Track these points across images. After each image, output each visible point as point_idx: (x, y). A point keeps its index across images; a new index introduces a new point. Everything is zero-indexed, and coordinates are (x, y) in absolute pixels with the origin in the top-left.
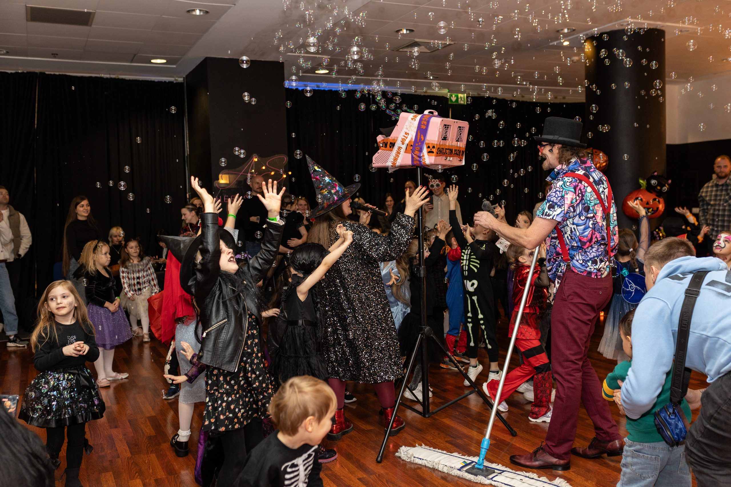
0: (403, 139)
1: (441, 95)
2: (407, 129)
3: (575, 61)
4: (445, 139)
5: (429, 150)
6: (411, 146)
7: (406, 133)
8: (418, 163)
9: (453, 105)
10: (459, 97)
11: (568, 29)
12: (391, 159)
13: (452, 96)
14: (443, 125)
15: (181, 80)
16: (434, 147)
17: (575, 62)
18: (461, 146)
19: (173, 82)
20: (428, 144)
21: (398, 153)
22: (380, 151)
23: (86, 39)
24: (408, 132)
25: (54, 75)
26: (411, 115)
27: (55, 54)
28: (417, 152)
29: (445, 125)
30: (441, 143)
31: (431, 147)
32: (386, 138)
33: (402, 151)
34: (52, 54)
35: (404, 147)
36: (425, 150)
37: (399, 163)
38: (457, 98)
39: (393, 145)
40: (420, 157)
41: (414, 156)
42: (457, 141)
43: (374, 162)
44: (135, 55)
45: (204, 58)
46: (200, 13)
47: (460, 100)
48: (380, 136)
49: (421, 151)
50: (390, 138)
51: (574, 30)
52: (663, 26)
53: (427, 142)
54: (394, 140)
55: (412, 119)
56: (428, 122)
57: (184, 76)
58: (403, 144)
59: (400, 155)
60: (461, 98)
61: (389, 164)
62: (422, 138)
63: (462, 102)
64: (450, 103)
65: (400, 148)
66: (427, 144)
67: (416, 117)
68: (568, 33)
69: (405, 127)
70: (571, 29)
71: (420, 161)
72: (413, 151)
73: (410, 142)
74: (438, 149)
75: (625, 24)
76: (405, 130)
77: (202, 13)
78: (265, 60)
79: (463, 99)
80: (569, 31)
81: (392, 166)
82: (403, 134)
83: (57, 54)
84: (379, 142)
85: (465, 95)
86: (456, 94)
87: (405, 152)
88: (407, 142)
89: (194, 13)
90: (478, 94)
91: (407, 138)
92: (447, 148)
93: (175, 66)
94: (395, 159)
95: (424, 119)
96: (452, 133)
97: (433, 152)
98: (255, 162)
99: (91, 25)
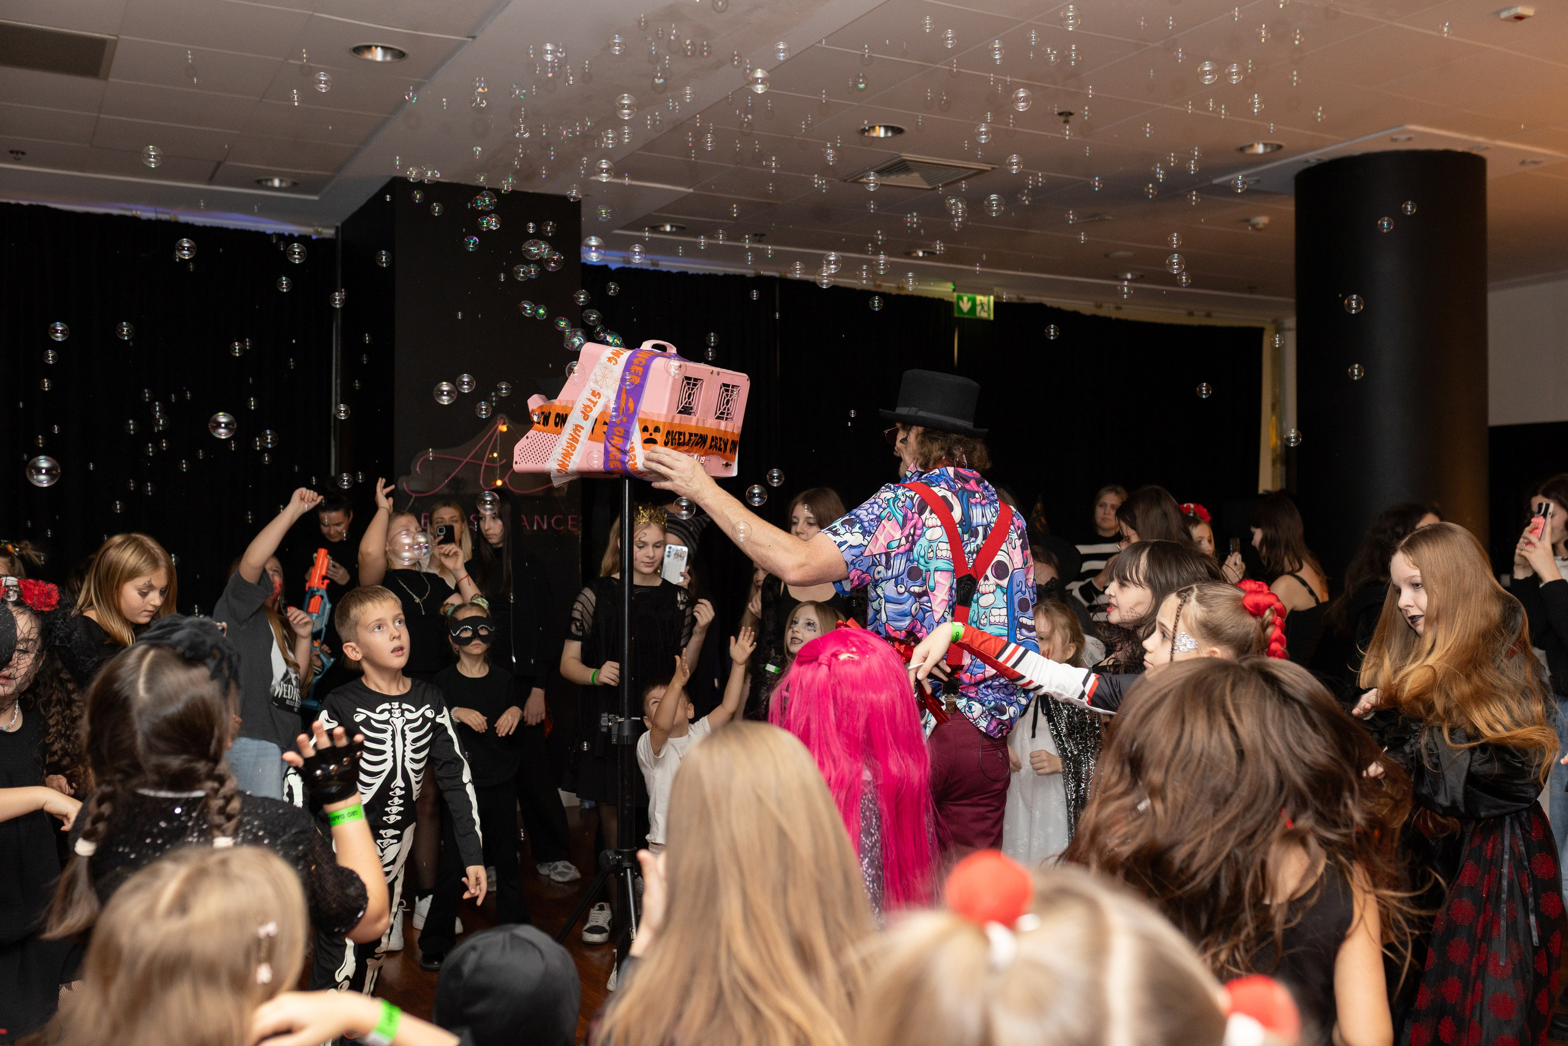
0: (586, 407)
1: (936, 297)
2: (596, 382)
3: (1261, 226)
4: (686, 410)
5: (647, 435)
6: (605, 423)
7: (594, 393)
8: (619, 465)
9: (963, 319)
10: (978, 302)
11: (1265, 145)
12: (557, 453)
13: (960, 298)
14: (680, 378)
15: (329, 233)
16: (657, 429)
17: (1259, 230)
18: (729, 430)
19: (310, 237)
20: (646, 420)
21: (575, 439)
22: (531, 433)
23: (96, 115)
24: (598, 389)
25: (18, 206)
26: (608, 351)
27: (17, 152)
28: (617, 441)
29: (687, 378)
30: (677, 421)
31: (651, 429)
32: (548, 403)
33: (584, 434)
34: (12, 152)
35: (588, 425)
36: (637, 437)
37: (576, 463)
38: (974, 305)
39: (562, 419)
40: (624, 452)
41: (611, 449)
42: (718, 418)
43: (516, 458)
44: (219, 164)
45: (388, 179)
46: (385, 55)
47: (979, 308)
48: (535, 396)
49: (627, 436)
50: (556, 402)
51: (1280, 147)
52: (1487, 148)
53: (641, 415)
54: (566, 407)
55: (610, 359)
56: (646, 368)
57: (339, 224)
58: (586, 418)
59: (578, 446)
60: (982, 304)
61: (551, 465)
62: (631, 405)
63: (984, 315)
64: (956, 315)
65: (577, 428)
66: (641, 421)
67: (618, 354)
68: (1265, 154)
69: (592, 377)
70: (1272, 145)
71: (623, 463)
72: (608, 437)
73: (603, 413)
74: (668, 433)
75: (1403, 137)
76: (591, 385)
77: (389, 58)
78: (537, 191)
79: (986, 308)
80: (1269, 150)
81: (559, 471)
82: (586, 394)
83: (23, 153)
84: (533, 411)
85: (992, 298)
86: (970, 295)
87: (590, 439)
88: (595, 413)
89: (369, 56)
90: (1019, 298)
91: (595, 404)
92: (694, 432)
93: (316, 198)
94: (567, 455)
95: (636, 361)
96: (707, 399)
97: (654, 441)
98: (501, 432)
99: (106, 78)
